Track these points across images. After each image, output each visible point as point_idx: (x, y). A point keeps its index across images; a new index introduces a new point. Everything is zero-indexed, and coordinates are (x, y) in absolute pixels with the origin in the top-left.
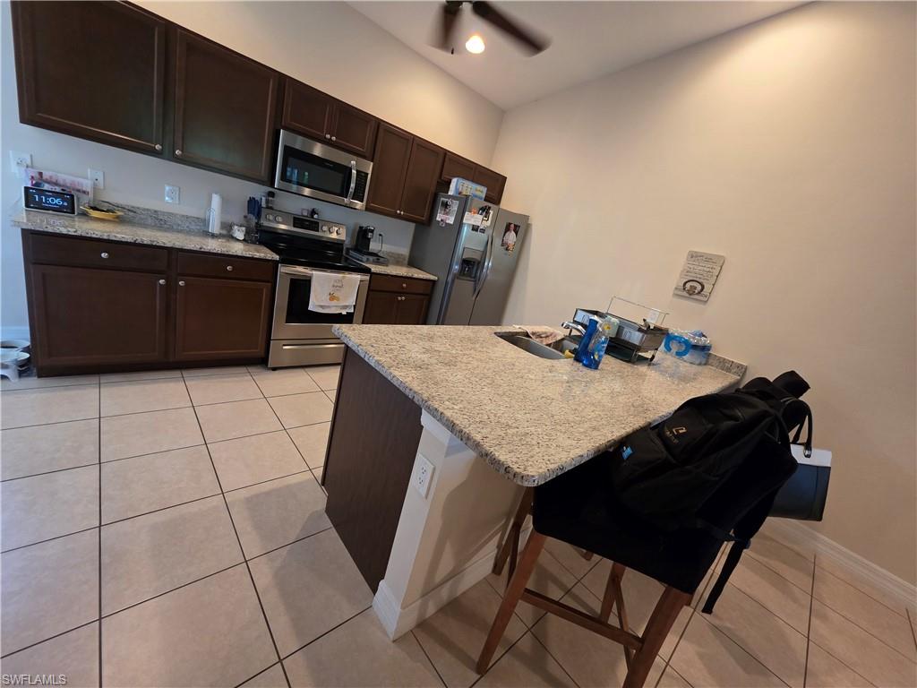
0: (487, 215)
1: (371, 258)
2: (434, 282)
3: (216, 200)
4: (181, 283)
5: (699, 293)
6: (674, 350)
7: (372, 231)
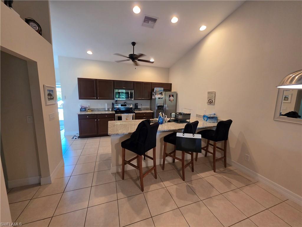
0: (162, 94)
1: (137, 110)
2: (153, 113)
3: (106, 104)
4: (99, 120)
5: (212, 102)
6: (205, 120)
7: (137, 104)
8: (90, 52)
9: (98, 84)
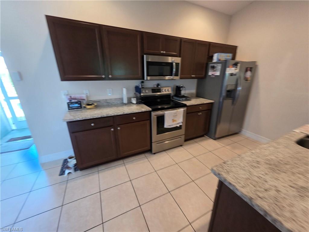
0: (237, 67)
1: (184, 99)
2: (212, 103)
3: (124, 90)
4: (119, 128)
7: (182, 87)
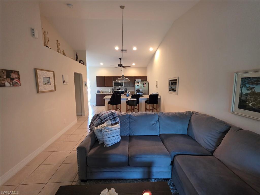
0: (139, 83)
7: (126, 89)
8: (102, 64)
9: (105, 79)
